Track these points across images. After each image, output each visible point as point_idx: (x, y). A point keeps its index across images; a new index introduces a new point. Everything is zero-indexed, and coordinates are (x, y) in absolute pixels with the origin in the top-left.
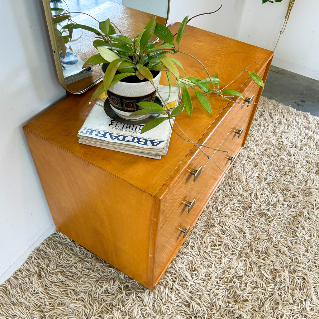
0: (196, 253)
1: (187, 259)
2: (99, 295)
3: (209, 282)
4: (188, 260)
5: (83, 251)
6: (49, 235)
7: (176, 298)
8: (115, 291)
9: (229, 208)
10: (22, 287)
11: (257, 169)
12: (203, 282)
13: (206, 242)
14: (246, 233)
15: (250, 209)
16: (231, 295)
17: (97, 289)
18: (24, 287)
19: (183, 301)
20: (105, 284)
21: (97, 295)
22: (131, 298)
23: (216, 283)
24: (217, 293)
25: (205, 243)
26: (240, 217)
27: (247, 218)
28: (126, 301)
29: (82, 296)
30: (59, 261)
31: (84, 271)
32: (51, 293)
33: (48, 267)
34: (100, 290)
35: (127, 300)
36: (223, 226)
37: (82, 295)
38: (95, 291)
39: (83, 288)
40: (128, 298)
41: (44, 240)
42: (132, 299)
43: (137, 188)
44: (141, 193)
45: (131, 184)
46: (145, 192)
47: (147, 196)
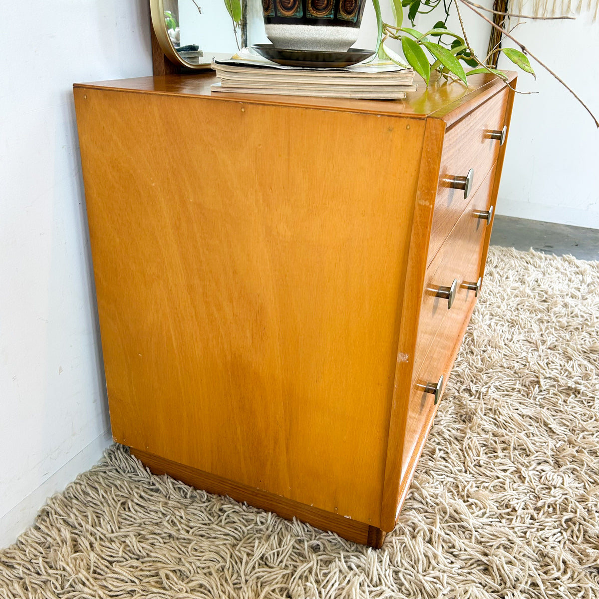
0: (459, 468)
1: (442, 482)
2: (246, 575)
3: (513, 519)
4: (444, 483)
5: (184, 491)
6: (91, 468)
7: (449, 561)
8: (287, 560)
9: (493, 389)
10: (27, 582)
11: (519, 329)
12: (500, 522)
13: (472, 446)
14: (551, 423)
15: (537, 385)
16: (577, 537)
17: (236, 563)
18: (30, 582)
19: (469, 564)
20: (258, 546)
21: (239, 576)
22: (336, 567)
23: (530, 519)
24: (543, 537)
25: (470, 448)
26: (524, 400)
27: (539, 401)
28: (323, 578)
29: (200, 582)
30: (124, 516)
31: (195, 529)
32: (113, 585)
33: (99, 528)
34: (247, 563)
35: (325, 575)
36: (496, 417)
37: (201, 579)
38: (233, 567)
39: (198, 563)
40: (326, 571)
41: (77, 474)
42: (337, 570)
43: (379, 116)
44: (390, 130)
45: (361, 113)
46: (401, 119)
47: (407, 128)
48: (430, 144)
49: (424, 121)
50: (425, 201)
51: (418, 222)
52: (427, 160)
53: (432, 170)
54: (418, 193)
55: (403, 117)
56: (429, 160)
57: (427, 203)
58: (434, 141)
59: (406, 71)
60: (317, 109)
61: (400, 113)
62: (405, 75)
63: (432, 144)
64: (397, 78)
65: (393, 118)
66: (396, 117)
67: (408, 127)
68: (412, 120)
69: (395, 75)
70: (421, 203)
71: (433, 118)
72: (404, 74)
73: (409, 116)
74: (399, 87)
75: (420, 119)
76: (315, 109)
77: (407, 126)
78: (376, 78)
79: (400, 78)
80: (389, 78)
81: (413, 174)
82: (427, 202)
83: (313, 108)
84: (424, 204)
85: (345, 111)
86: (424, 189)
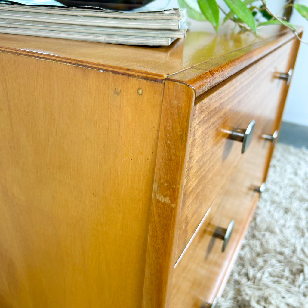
43: (102, 71)
44: (117, 93)
45: (79, 65)
46: (131, 78)
47: (138, 93)
48: (170, 120)
49: (161, 85)
50: (165, 197)
51: (156, 222)
52: (166, 143)
53: (173, 157)
54: (155, 185)
55: (132, 76)
56: (169, 142)
57: (167, 200)
58: (176, 117)
59: (171, 12)
60: (30, 56)
61: (129, 70)
62: (169, 17)
63: (173, 120)
64: (161, 21)
65: (119, 76)
66: (123, 74)
67: (140, 92)
68: (145, 81)
69: (157, 16)
70: (160, 199)
71: (174, 81)
72: (169, 15)
73: (141, 75)
74: (163, 32)
75: (156, 80)
76: (27, 55)
77: (139, 89)
78: (135, 19)
79: (163, 21)
80: (151, 20)
81: (150, 157)
82: (167, 198)
83: (25, 55)
84: (163, 201)
85: (60, 61)
86: (162, 181)
